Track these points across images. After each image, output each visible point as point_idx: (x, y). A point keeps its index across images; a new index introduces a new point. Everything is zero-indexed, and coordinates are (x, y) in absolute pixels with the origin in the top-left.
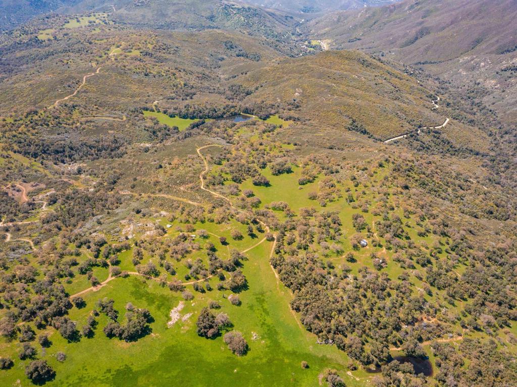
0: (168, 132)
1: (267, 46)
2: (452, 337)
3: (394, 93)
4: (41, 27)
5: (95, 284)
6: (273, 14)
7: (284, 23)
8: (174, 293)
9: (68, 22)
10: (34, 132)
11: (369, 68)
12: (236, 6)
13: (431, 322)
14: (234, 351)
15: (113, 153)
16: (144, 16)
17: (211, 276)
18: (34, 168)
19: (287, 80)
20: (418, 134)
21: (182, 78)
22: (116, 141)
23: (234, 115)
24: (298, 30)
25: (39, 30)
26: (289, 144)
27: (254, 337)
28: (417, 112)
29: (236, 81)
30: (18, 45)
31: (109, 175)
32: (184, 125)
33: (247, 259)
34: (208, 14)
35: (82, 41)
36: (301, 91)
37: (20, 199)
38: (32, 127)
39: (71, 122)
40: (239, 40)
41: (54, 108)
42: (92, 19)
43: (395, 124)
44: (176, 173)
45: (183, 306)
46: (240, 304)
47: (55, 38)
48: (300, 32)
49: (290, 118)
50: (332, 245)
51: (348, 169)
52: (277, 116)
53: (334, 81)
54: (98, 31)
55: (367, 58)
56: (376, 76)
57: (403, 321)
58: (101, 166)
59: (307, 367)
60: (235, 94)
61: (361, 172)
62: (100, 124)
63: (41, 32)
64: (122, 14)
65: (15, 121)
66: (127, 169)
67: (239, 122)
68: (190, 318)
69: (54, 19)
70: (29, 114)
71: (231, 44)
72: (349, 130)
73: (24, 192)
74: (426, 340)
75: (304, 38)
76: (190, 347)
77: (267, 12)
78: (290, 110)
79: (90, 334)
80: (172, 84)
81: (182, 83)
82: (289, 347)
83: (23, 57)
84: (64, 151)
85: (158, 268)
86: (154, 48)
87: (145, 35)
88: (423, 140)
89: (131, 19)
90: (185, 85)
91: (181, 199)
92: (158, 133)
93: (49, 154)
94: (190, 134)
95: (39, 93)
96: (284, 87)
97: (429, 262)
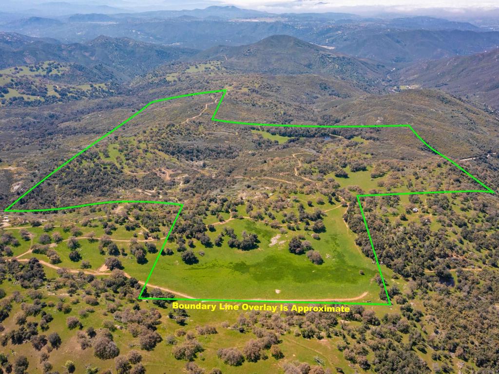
0: (269, 144)
1: (357, 88)
2: (473, 268)
3: (469, 124)
4: (168, 71)
5: (221, 221)
6: (366, 63)
7: (376, 71)
8: (274, 230)
9: (189, 68)
10: (172, 138)
11: (448, 105)
12: (331, 56)
13: (459, 258)
14: (313, 261)
15: (228, 156)
16: (250, 64)
17: (300, 222)
18: (173, 161)
19: (372, 111)
20: (487, 158)
21: (282, 108)
22: (230, 148)
23: (324, 135)
24: (388, 77)
25: (167, 73)
26: (367, 154)
27: (327, 256)
28: (488, 140)
29: (328, 112)
30: (150, 85)
31: (227, 168)
32: (283, 140)
33: (326, 216)
34: (306, 63)
35: (201, 81)
36: (383, 119)
37: (165, 178)
38: (171, 135)
39: (198, 133)
40: (333, 82)
41: (186, 123)
42: (208, 65)
43: (466, 148)
44: (276, 166)
45: (280, 237)
46: (319, 239)
47: (179, 79)
48: (390, 79)
49: (371, 138)
50: (390, 210)
51: (412, 168)
52: (360, 137)
53: (413, 113)
54: (213, 74)
55: (447, 96)
56: (453, 111)
57: (437, 255)
58: (221, 163)
59: (363, 274)
60: (326, 121)
61: (421, 170)
62: (219, 136)
63: (168, 75)
64: (232, 62)
65: (159, 130)
66: (240, 164)
67: (327, 139)
68: (285, 243)
69: (178, 66)
70: (169, 126)
71: (325, 86)
72: (422, 150)
73: (168, 174)
74: (453, 268)
75: (393, 84)
76: (284, 257)
77: (360, 61)
78: (371, 132)
79: (219, 245)
80: (274, 113)
81: (282, 112)
82: (351, 263)
83: (155, 93)
84: (193, 152)
85: (264, 216)
86: (260, 87)
87: (252, 77)
88: (491, 163)
89: (240, 66)
90: (284, 114)
91: (280, 180)
92: (262, 144)
93: (182, 154)
94: (288, 146)
95: (173, 114)
96: (368, 116)
97: (465, 224)
